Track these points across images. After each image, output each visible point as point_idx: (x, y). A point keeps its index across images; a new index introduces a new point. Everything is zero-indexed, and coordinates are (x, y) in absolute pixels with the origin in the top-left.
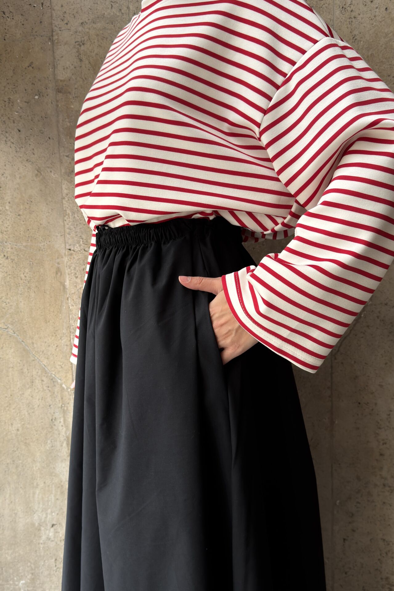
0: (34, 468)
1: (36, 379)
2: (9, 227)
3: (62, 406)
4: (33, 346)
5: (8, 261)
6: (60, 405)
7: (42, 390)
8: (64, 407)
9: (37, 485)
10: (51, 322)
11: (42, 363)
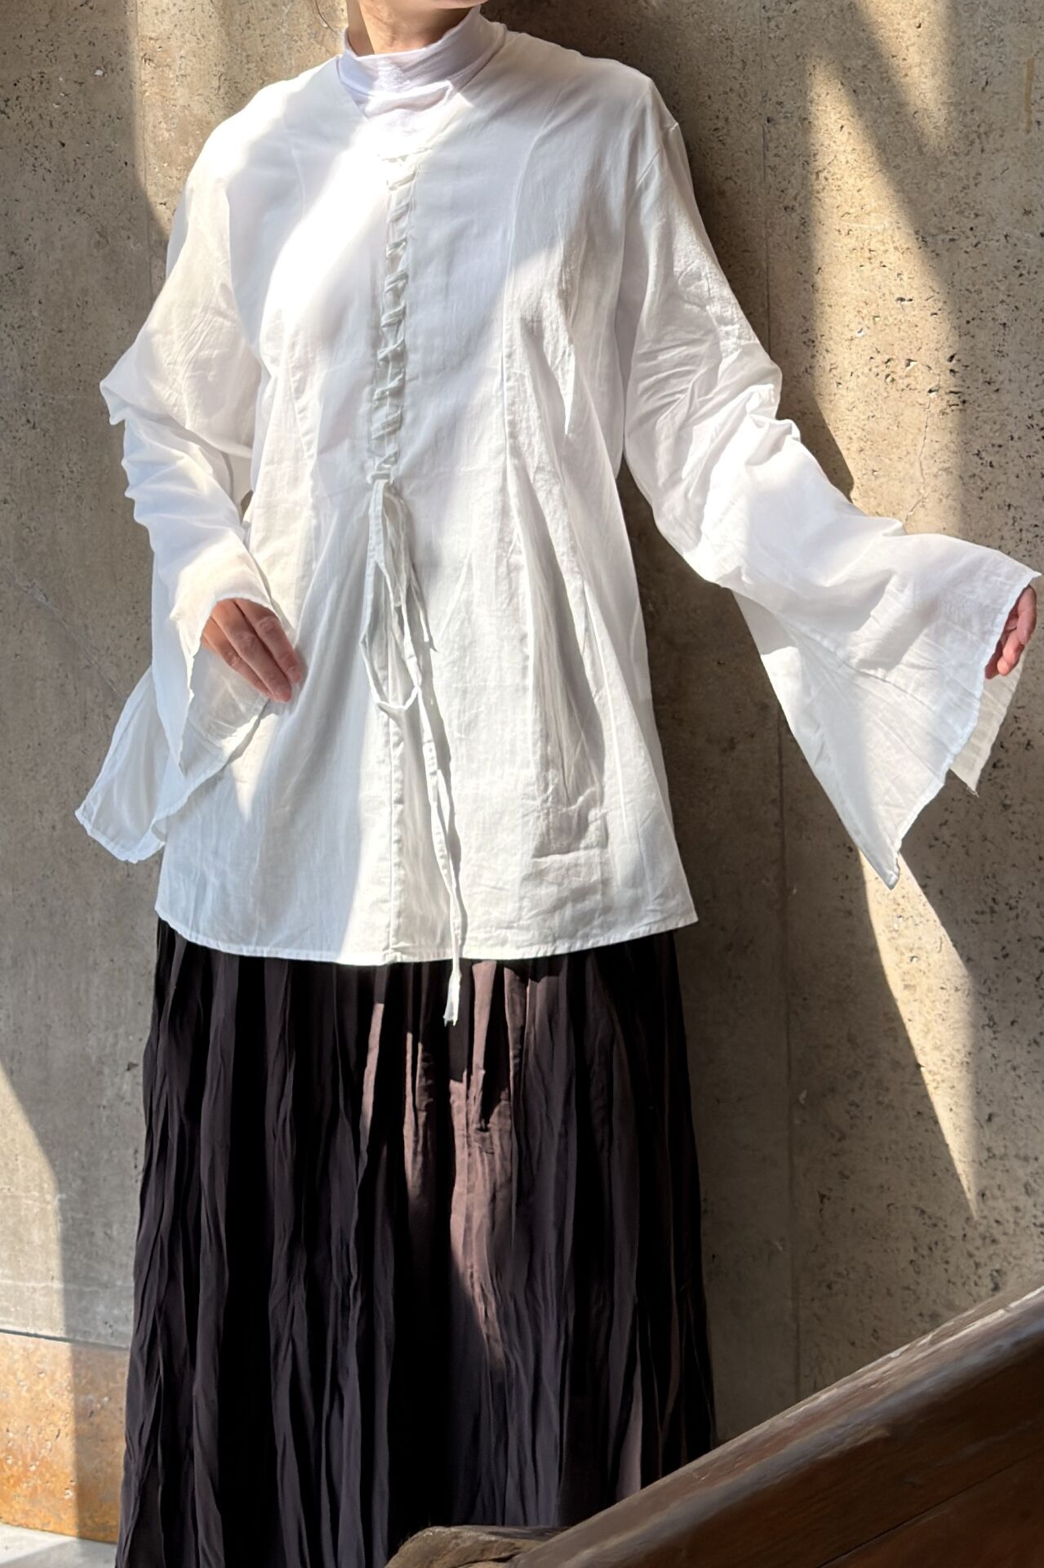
4: (87, 634)
5: (36, 433)
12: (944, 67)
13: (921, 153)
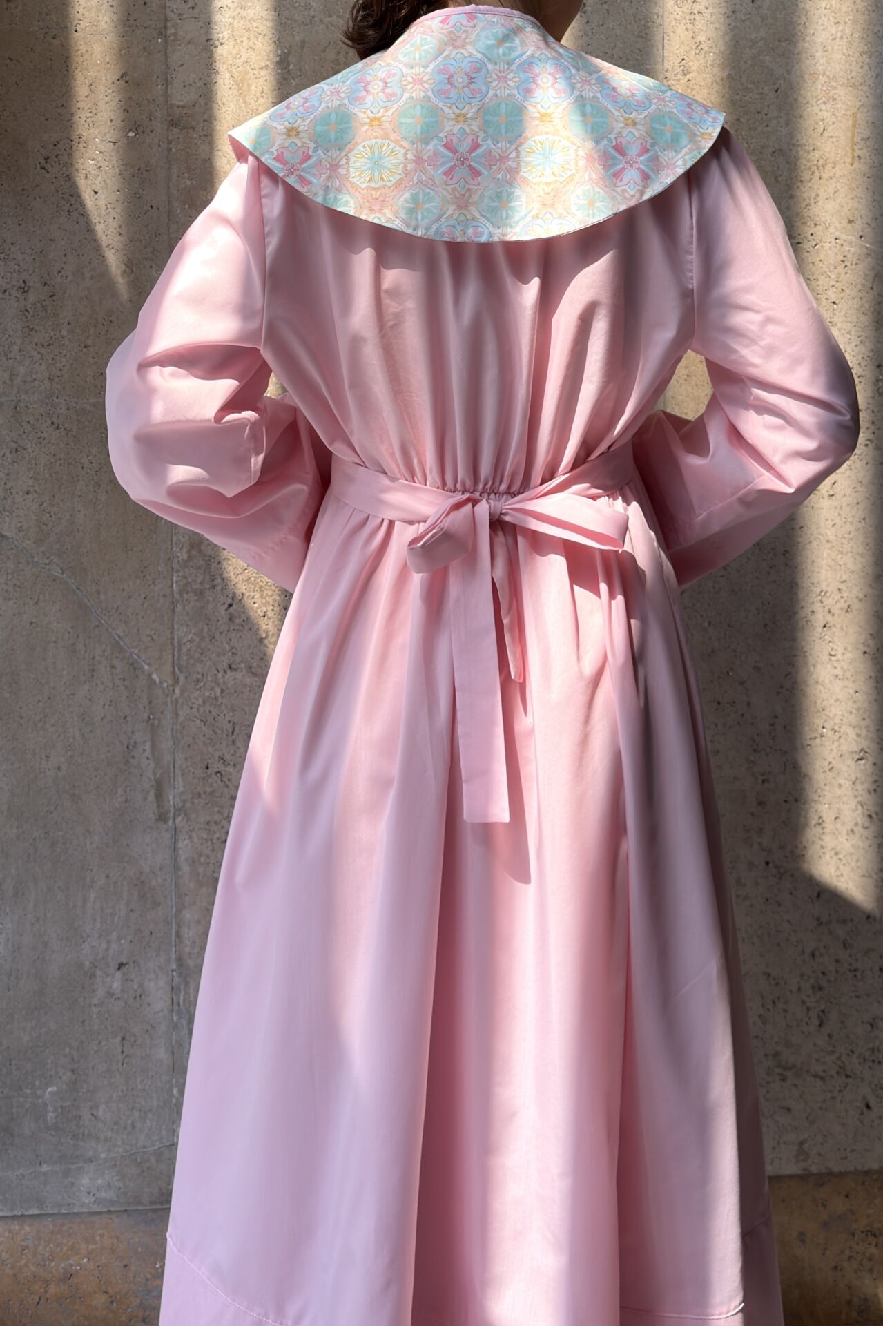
0: (88, 846)
1: (100, 663)
2: (66, 368)
3: (149, 718)
4: (98, 599)
5: (60, 433)
6: (146, 715)
7: (111, 686)
8: (153, 719)
9: (92, 881)
10: (135, 549)
11: (113, 632)
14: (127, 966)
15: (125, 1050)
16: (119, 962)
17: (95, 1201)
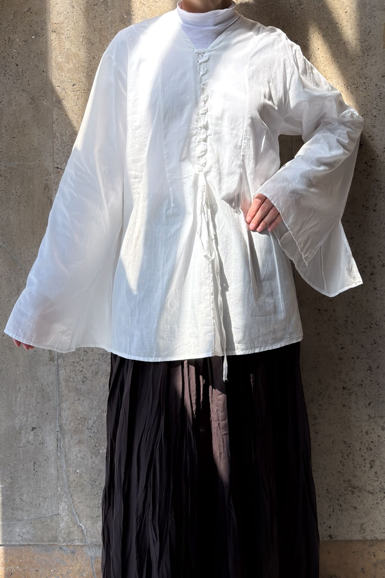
2: (4, 148)
4: (21, 256)
12: (355, 26)
13: (346, 57)
14: (36, 429)
15: (35, 468)
16: (33, 427)
17: (22, 539)
